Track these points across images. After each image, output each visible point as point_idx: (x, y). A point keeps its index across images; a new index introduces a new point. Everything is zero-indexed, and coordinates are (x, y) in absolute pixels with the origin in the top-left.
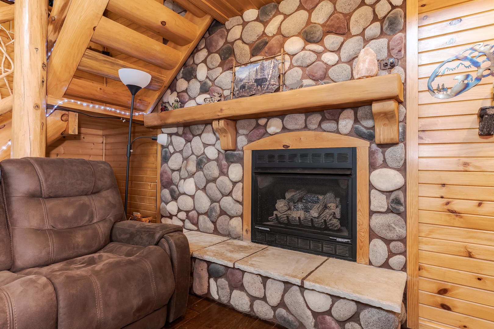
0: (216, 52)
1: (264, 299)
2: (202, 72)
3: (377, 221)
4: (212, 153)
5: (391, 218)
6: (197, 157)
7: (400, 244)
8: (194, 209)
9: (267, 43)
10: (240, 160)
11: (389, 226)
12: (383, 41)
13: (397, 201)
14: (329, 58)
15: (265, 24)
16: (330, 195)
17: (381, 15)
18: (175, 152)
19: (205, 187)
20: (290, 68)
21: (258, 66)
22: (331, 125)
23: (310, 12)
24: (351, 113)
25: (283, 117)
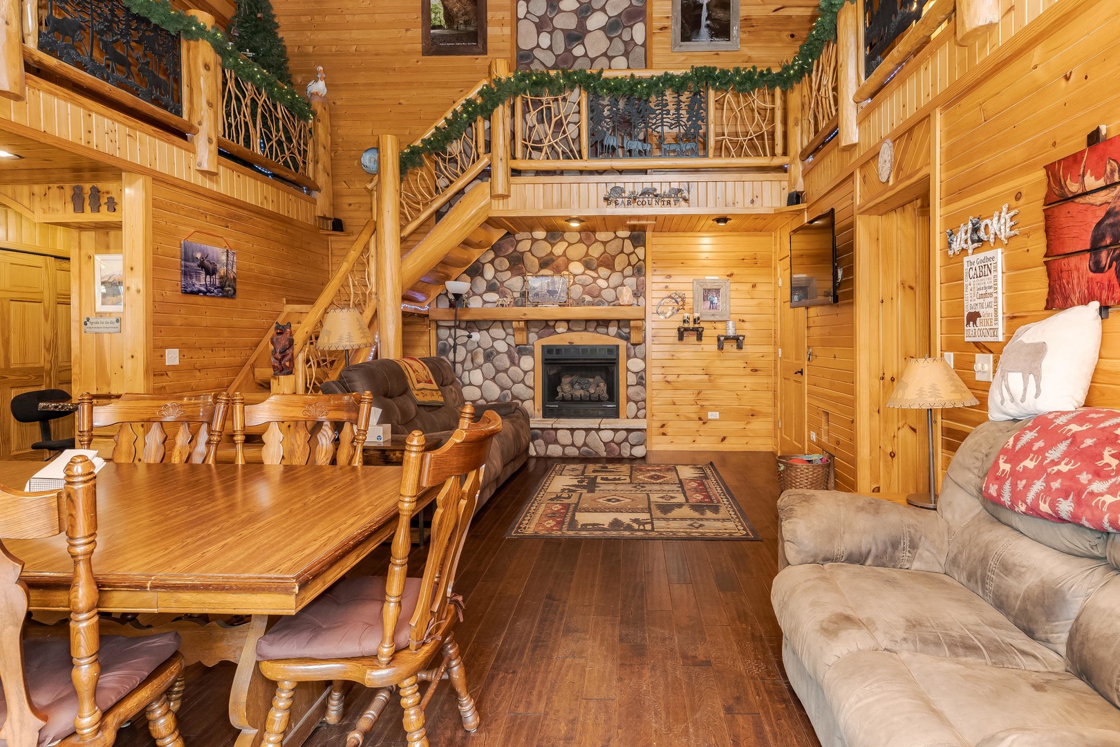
0: (504, 257)
1: (573, 445)
2: (489, 272)
3: (631, 391)
4: (501, 346)
5: (639, 388)
6: (485, 350)
7: (643, 403)
8: (482, 397)
9: (553, 261)
10: (531, 353)
11: (638, 393)
12: (633, 280)
13: (642, 378)
14: (601, 283)
15: (553, 245)
16: (598, 378)
17: (633, 263)
19: (494, 377)
20: (573, 285)
21: (549, 279)
22: (604, 330)
23: (588, 247)
24: (616, 323)
25: (568, 321)
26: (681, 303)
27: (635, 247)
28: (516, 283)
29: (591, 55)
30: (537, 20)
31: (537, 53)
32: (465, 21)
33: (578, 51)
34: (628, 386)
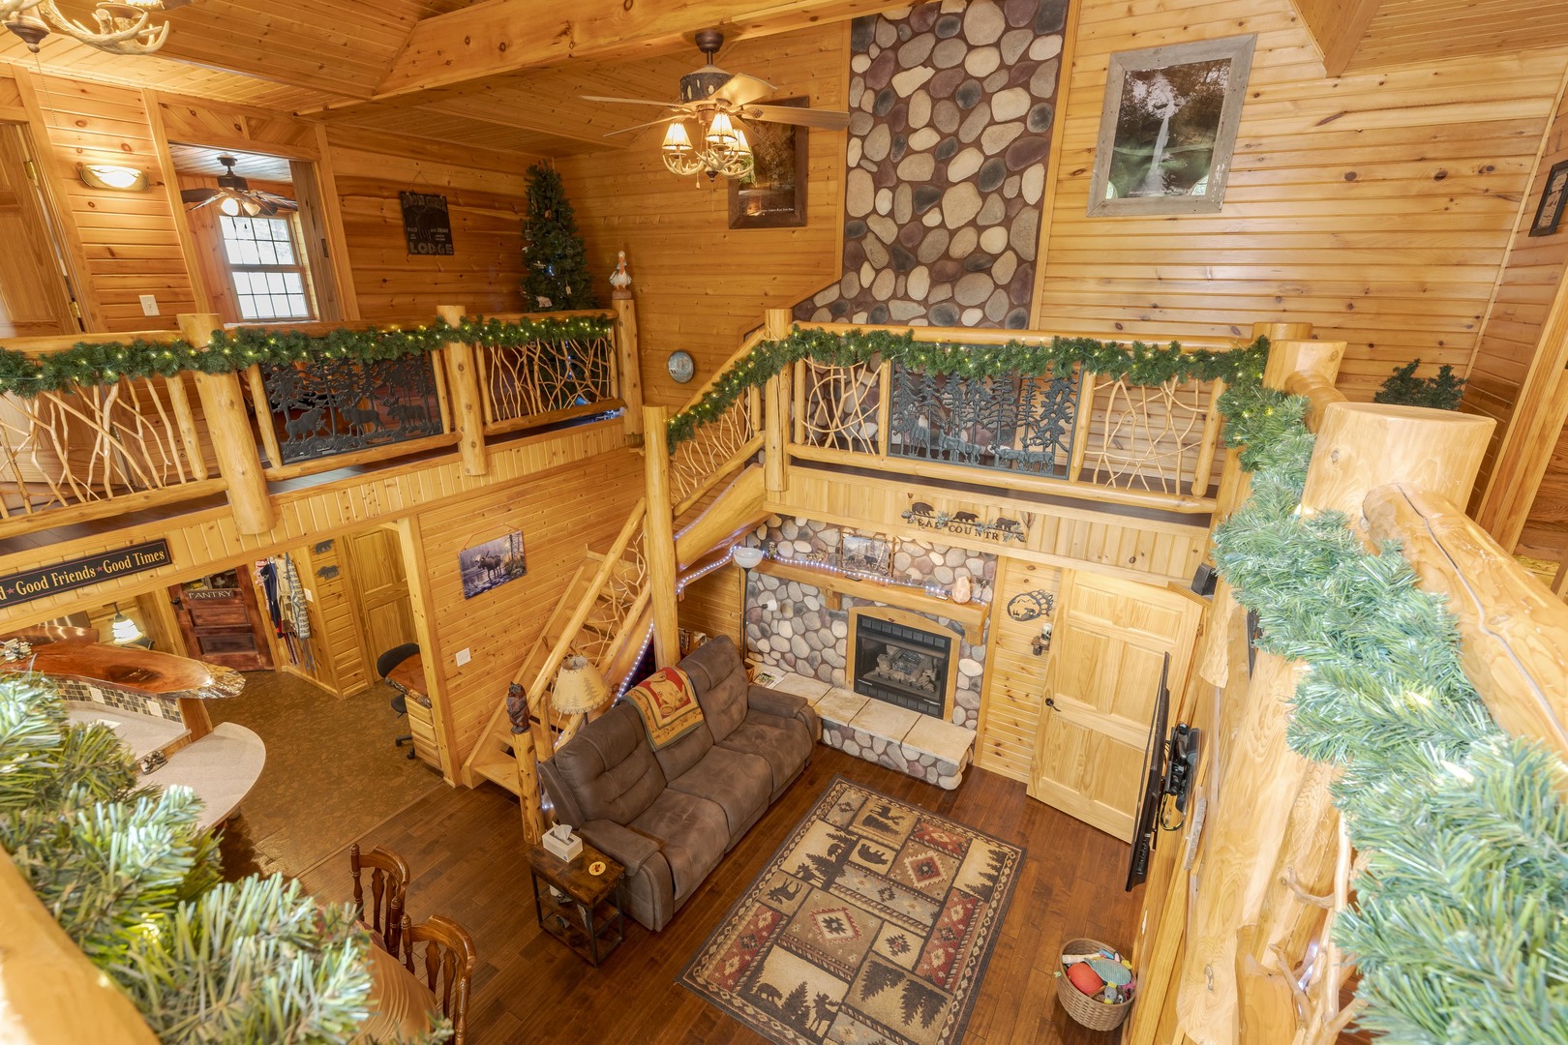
1: (871, 748)
3: (961, 695)
4: (812, 604)
5: (971, 695)
6: (795, 603)
7: (974, 713)
8: (791, 651)
11: (969, 700)
12: (979, 563)
13: (976, 685)
18: (766, 589)
19: (804, 634)
20: (899, 551)
26: (1045, 606)
28: (830, 537)
29: (951, 226)
30: (874, 169)
31: (872, 223)
32: (779, 176)
33: (932, 219)
34: (958, 689)
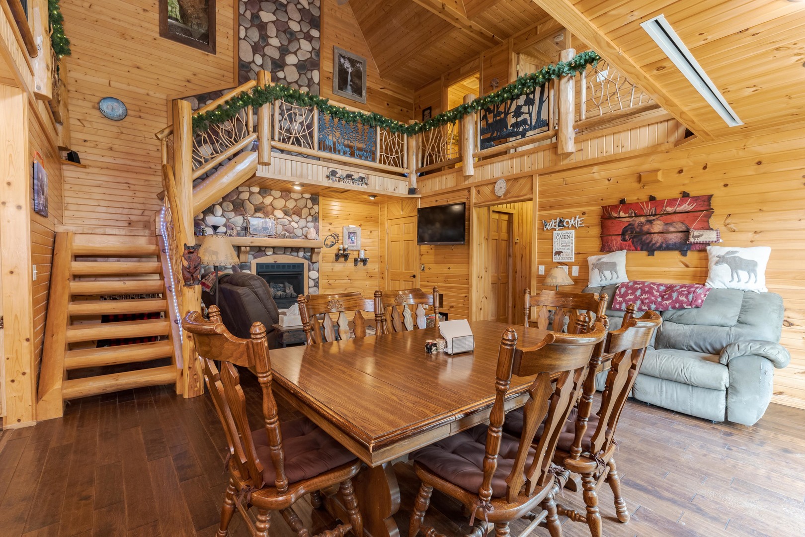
0: (229, 201)
2: (219, 212)
5: (315, 289)
9: (264, 208)
10: (249, 268)
12: (313, 224)
13: (317, 282)
14: (294, 225)
15: (264, 197)
17: (312, 214)
20: (277, 224)
21: (263, 220)
22: (295, 254)
23: (286, 201)
24: (303, 250)
25: (274, 248)
26: (337, 239)
27: (313, 205)
28: (239, 220)
29: (289, 80)
30: (253, 44)
31: (253, 66)
32: (197, 23)
33: (280, 74)
34: (309, 287)
